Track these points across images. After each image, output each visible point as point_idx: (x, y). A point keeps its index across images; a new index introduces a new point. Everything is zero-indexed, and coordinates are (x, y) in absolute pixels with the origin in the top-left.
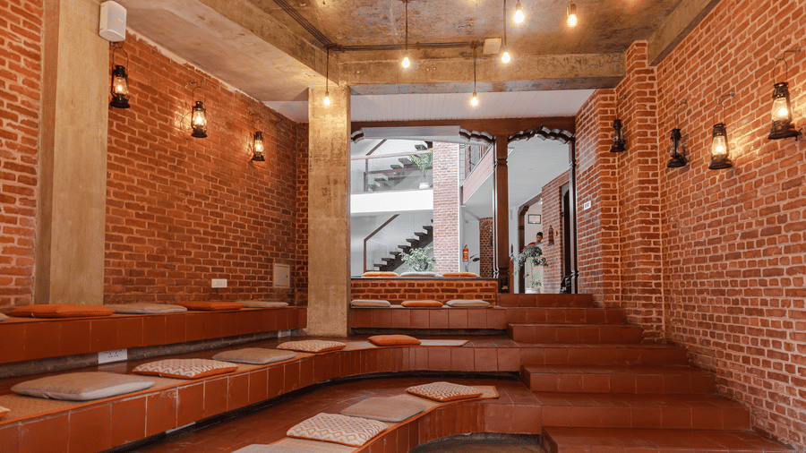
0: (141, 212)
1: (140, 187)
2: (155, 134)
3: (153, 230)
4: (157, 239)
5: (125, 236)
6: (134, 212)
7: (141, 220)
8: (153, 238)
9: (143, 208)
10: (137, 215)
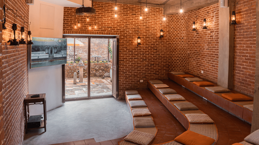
0: (247, 58)
1: (246, 48)
2: (252, 26)
3: (251, 64)
4: (252, 68)
5: (242, 67)
6: (244, 58)
7: (247, 61)
8: (251, 68)
9: (247, 56)
10: (246, 59)
